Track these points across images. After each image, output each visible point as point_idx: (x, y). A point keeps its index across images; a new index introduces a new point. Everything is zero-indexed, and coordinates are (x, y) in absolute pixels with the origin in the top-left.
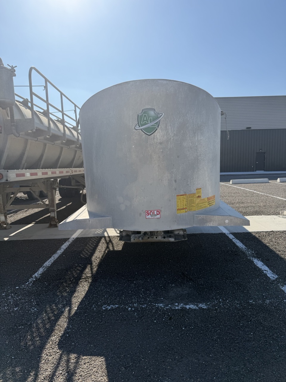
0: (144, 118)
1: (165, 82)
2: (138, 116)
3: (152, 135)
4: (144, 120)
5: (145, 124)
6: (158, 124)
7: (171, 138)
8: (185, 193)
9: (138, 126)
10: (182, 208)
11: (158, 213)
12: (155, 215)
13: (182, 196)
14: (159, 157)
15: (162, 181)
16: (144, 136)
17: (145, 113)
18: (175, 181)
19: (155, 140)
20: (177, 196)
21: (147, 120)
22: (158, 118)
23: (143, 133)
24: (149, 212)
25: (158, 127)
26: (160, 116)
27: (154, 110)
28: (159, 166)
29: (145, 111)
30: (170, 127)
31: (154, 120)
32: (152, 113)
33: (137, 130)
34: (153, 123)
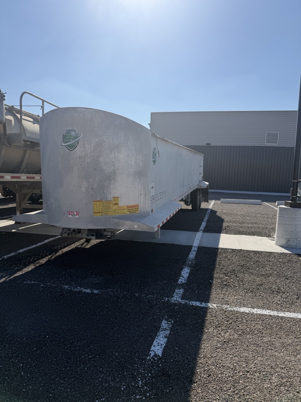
0: (67, 137)
1: (83, 110)
2: (63, 135)
3: (73, 151)
4: (67, 139)
5: (68, 142)
6: (78, 142)
7: (88, 154)
8: (101, 199)
9: (63, 143)
10: (98, 211)
11: (77, 213)
12: (75, 216)
13: (99, 202)
14: (79, 168)
15: (80, 188)
16: (68, 151)
17: (68, 133)
18: (92, 189)
19: (76, 155)
20: (94, 201)
21: (69, 139)
22: (77, 137)
23: (67, 149)
24: (71, 212)
25: (78, 144)
26: (80, 136)
27: (75, 131)
28: (78, 175)
29: (68, 132)
30: (87, 145)
31: (74, 139)
32: (73, 133)
33: (62, 146)
34: (74, 141)
